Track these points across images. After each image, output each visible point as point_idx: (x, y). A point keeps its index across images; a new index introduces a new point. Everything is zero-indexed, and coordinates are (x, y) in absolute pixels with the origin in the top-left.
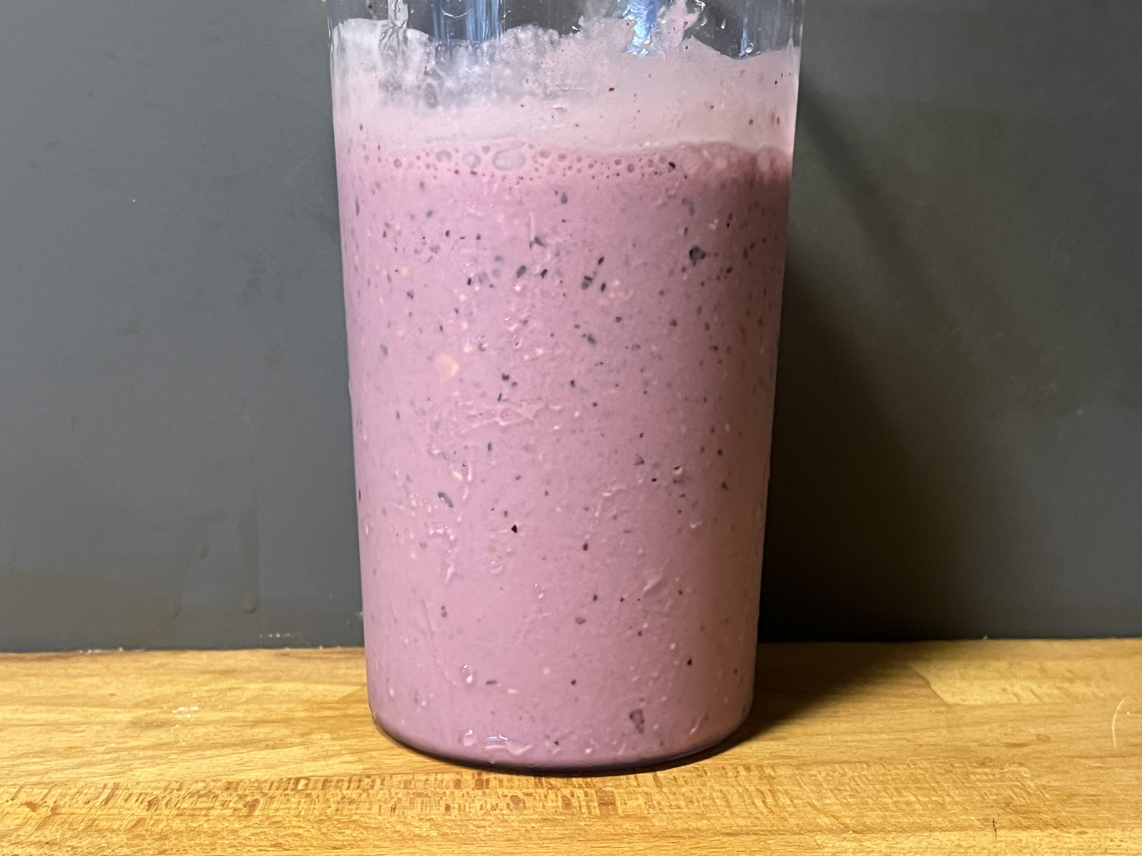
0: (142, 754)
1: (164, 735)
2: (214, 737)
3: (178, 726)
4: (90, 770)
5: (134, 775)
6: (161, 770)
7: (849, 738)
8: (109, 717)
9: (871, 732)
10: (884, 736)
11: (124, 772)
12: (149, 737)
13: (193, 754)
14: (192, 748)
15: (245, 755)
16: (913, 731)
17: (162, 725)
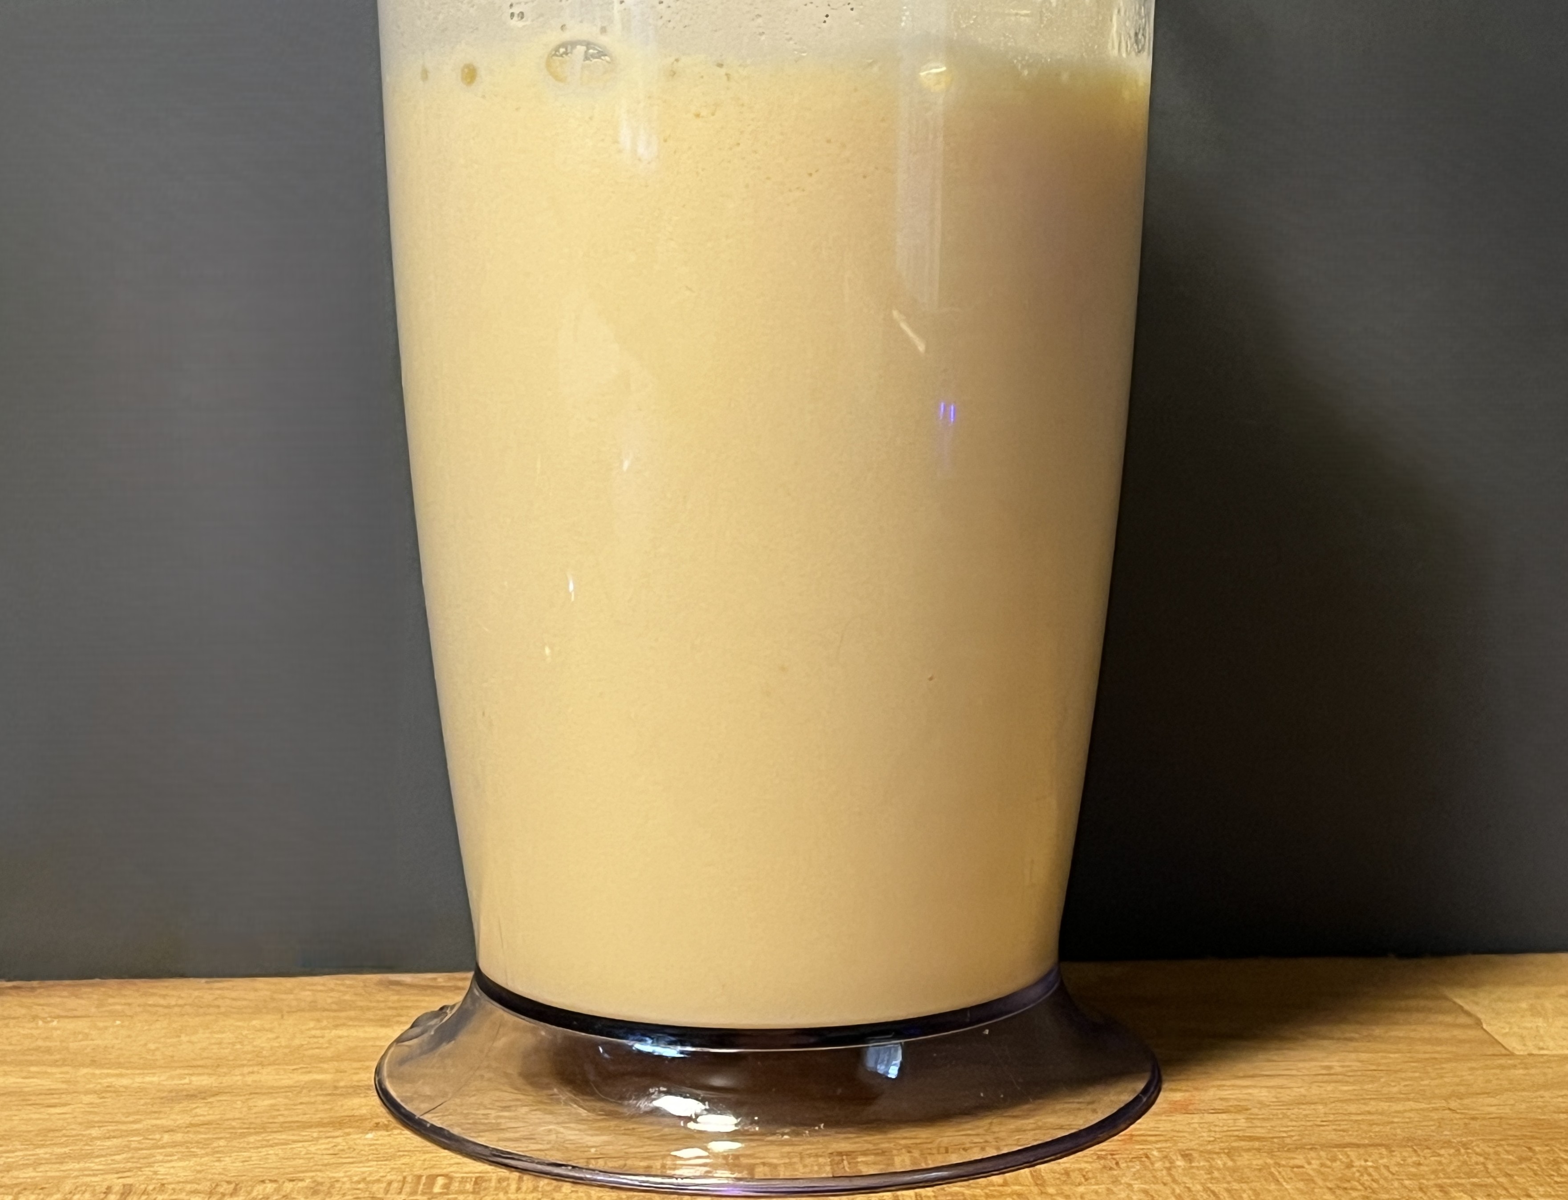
2: (286, 1113)
4: (82, 1165)
6: (201, 1165)
7: (1352, 1108)
9: (1390, 1099)
10: (1412, 1104)
13: (252, 1139)
15: (339, 1140)
16: (1460, 1097)
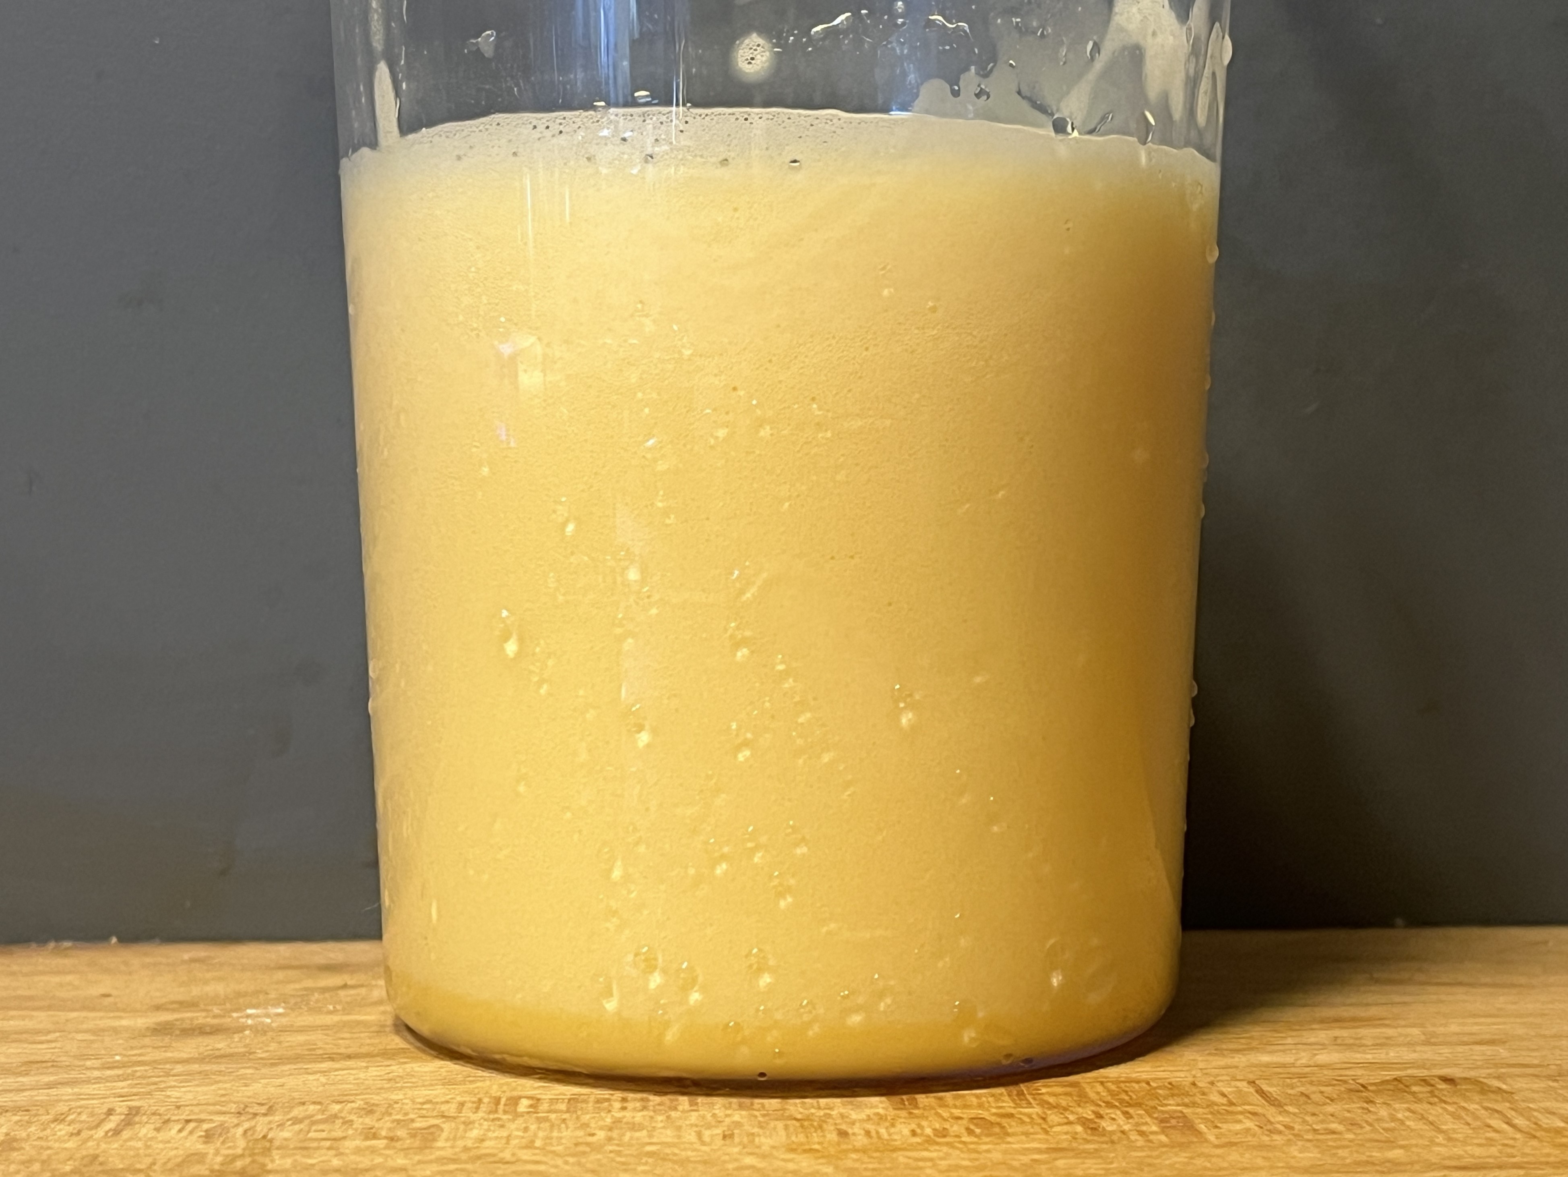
0: (179, 1068)
1: (220, 1044)
3: (247, 1032)
5: (169, 1097)
8: (102, 1023)
11: (149, 1093)
12: (189, 1048)
14: (282, 1060)
17: (215, 1031)
